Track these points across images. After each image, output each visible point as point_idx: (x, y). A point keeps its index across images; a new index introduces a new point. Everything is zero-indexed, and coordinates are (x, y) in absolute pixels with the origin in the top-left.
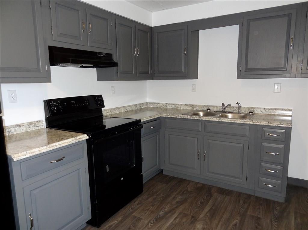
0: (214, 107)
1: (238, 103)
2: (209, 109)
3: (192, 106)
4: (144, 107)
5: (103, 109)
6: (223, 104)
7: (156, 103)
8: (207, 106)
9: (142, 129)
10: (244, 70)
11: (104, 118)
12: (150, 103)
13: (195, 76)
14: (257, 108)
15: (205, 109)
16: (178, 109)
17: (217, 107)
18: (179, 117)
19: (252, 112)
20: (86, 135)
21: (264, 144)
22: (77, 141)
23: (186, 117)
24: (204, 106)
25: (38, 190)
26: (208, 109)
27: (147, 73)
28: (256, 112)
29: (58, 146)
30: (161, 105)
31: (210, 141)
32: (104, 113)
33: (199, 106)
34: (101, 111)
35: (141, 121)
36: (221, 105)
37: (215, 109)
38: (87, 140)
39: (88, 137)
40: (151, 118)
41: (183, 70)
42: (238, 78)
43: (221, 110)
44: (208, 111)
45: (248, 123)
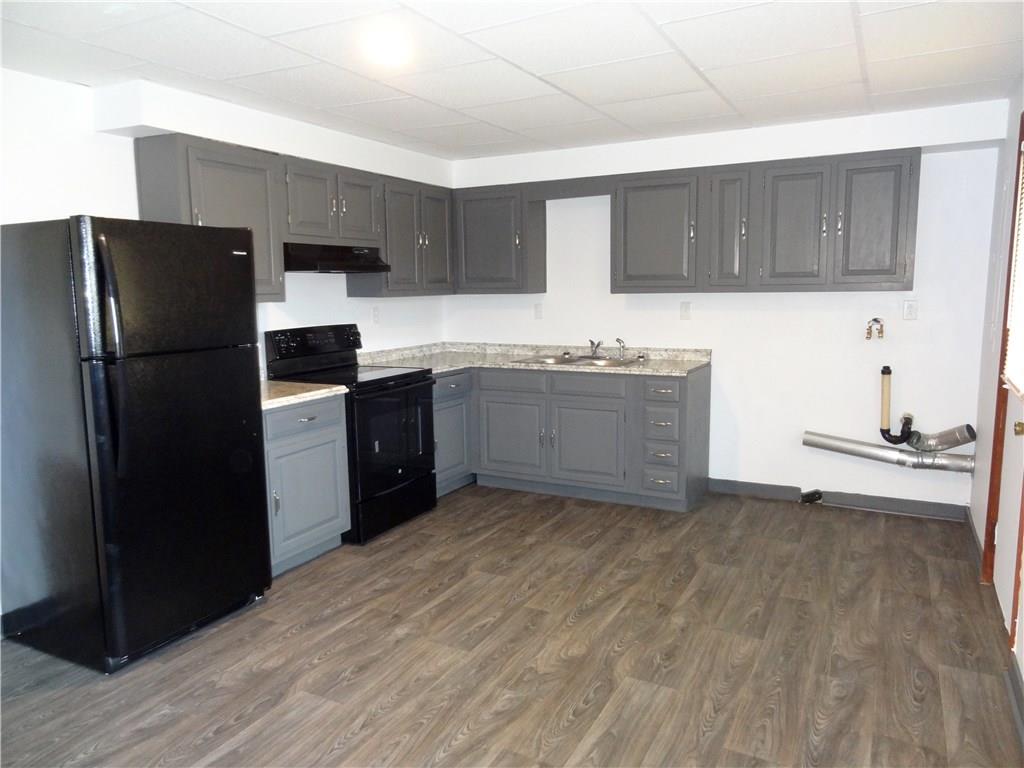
0: (577, 348)
1: (618, 340)
2: (568, 354)
3: (536, 348)
4: (438, 351)
5: (358, 351)
6: (592, 343)
7: (462, 344)
8: (565, 347)
9: (434, 386)
10: (622, 278)
11: (359, 369)
12: (452, 344)
13: (540, 287)
14: (655, 350)
15: (560, 353)
16: (508, 356)
17: (582, 348)
18: (505, 367)
19: (642, 357)
20: (344, 387)
21: (650, 409)
22: (333, 394)
23: (517, 366)
24: (559, 347)
25: (284, 459)
26: (565, 354)
27: (444, 280)
28: (652, 357)
29: (309, 399)
30: (472, 347)
31: (563, 410)
32: (360, 361)
33: (549, 347)
34: (355, 357)
35: (434, 372)
36: (589, 344)
37: (580, 353)
38: (346, 394)
39: (348, 390)
40: (452, 369)
41: (514, 276)
42: (613, 292)
43: (591, 354)
44: (567, 356)
45: (622, 372)
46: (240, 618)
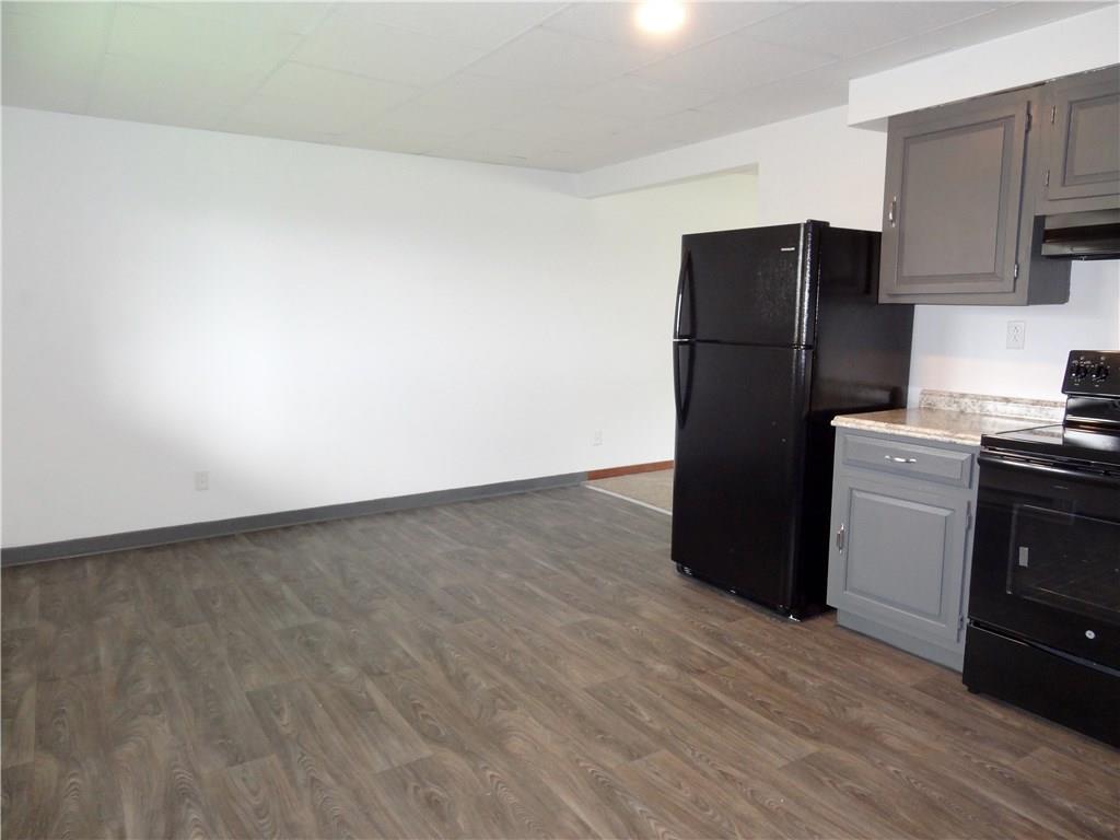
46: (757, 613)
